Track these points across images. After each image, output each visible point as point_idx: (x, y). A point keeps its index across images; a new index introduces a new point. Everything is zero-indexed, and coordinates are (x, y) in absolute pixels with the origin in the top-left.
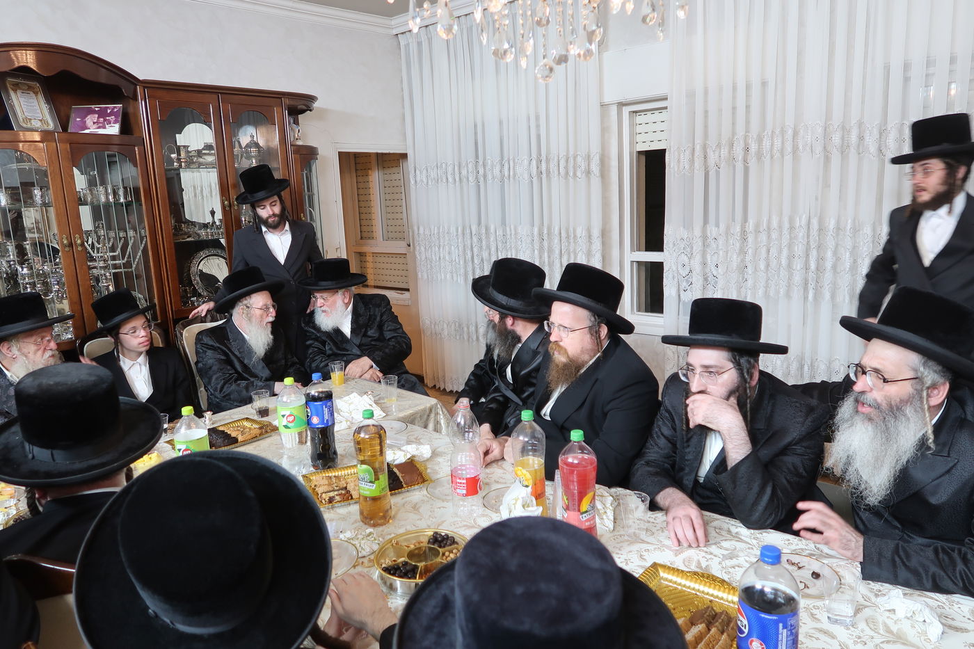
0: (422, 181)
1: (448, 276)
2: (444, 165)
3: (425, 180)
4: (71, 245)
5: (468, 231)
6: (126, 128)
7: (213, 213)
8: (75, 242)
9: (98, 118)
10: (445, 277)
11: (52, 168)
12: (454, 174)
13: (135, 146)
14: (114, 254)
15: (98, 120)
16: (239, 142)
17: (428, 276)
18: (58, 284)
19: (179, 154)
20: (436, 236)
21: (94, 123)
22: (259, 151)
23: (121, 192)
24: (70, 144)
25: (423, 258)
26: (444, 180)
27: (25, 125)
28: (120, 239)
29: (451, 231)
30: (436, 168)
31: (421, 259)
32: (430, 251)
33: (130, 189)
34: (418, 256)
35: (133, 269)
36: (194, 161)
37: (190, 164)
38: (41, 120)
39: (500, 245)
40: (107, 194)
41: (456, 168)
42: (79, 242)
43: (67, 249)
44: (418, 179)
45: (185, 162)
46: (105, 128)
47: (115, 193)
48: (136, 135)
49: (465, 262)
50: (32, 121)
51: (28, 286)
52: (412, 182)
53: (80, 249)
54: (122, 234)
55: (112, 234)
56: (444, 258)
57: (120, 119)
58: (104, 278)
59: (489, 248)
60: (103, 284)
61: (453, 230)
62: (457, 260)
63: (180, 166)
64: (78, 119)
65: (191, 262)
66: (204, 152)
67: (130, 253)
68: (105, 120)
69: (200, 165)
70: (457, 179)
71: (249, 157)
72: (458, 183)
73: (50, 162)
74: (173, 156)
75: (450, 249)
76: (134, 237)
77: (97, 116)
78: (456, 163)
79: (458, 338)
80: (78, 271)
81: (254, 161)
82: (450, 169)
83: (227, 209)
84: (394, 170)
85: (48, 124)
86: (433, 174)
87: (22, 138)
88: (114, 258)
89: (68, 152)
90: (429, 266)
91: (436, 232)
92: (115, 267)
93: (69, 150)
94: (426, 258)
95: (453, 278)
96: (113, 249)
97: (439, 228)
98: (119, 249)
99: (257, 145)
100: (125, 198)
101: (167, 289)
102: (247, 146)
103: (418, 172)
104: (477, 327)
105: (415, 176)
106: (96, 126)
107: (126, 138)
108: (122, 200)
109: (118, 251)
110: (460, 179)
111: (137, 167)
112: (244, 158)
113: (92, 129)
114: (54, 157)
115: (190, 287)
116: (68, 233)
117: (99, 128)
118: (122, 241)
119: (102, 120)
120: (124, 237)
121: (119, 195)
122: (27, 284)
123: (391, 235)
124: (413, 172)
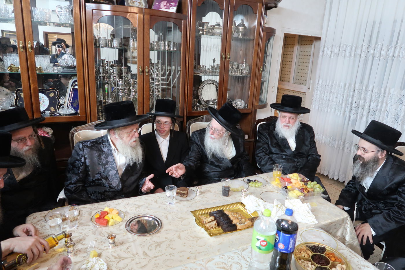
0: (327, 54)
1: (333, 111)
2: (345, 46)
3: (329, 53)
4: (143, 72)
5: (353, 87)
6: (180, 10)
7: (214, 61)
8: (145, 70)
9: (167, 3)
10: (331, 111)
11: (139, 29)
12: (350, 52)
13: (182, 20)
14: (164, 78)
15: (166, 4)
16: (235, 23)
17: (319, 108)
18: (134, 91)
19: (203, 27)
20: (329, 86)
21: (164, 6)
22: (244, 29)
23: (172, 45)
24: (150, 15)
25: (318, 98)
26: (343, 55)
27: (131, 4)
28: (168, 70)
29: (341, 85)
30: (339, 47)
31: (316, 97)
32: (323, 94)
33: (177, 44)
34: (315, 96)
35: (171, 87)
36: (210, 32)
37: (208, 33)
38: (139, 3)
39: (373, 98)
40: (165, 46)
41: (354, 48)
42: (147, 70)
43: (141, 74)
44: (325, 53)
45: (206, 31)
46: (169, 9)
47: (169, 46)
48: (184, 13)
49: (346, 104)
50: (135, 3)
51: (121, 90)
52: (321, 53)
53: (147, 74)
54: (169, 68)
55: (164, 67)
56: (332, 100)
57: (177, 4)
58: (157, 90)
59: (365, 99)
60: (156, 93)
61: (342, 84)
62: (341, 102)
63: (203, 34)
64: (157, 4)
65: (200, 86)
66: (216, 26)
67: (171, 79)
68: (170, 5)
69: (213, 34)
70: (353, 55)
71: (238, 32)
72: (352, 58)
73: (139, 25)
74: (201, 28)
75: (337, 95)
76: (174, 70)
77: (166, 2)
78: (354, 45)
79: (330, 146)
80: (144, 86)
81: (240, 34)
82: (349, 49)
83: (224, 60)
84: (308, 46)
85: (142, 5)
86: (336, 50)
87: (129, 10)
88: (163, 80)
89: (148, 20)
90: (320, 103)
91: (330, 84)
92: (162, 84)
93: (149, 19)
94: (320, 97)
95: (335, 112)
96: (163, 75)
97: (333, 82)
98: (166, 76)
99: (244, 25)
100: (173, 49)
101: (186, 100)
102: (239, 25)
103: (326, 49)
104: (344, 142)
105: (323, 51)
106: (165, 7)
107: (179, 14)
108: (172, 50)
109: (166, 77)
110: (355, 55)
111: (182, 32)
112: (235, 33)
113: (163, 9)
114: (141, 22)
115: (197, 99)
116: (143, 65)
117: (166, 9)
118: (168, 71)
119: (168, 4)
120: (170, 70)
121: (170, 47)
122: (120, 89)
123: (297, 81)
124: (322, 48)
